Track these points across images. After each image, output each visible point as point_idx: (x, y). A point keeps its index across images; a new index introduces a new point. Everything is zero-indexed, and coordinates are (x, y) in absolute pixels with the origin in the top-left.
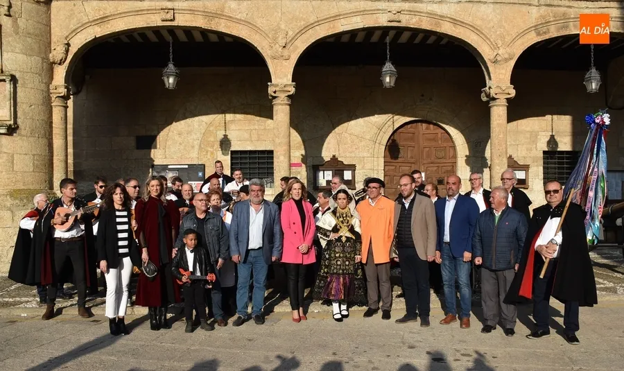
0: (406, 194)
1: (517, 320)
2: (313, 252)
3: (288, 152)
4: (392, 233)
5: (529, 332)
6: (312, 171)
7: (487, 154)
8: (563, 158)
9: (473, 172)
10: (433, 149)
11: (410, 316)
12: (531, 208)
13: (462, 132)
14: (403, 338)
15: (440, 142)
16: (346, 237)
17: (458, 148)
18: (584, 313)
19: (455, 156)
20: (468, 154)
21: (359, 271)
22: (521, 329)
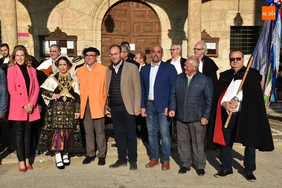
0: (116, 61)
1: (207, 162)
2: (38, 111)
3: (15, 23)
4: (106, 94)
5: (216, 172)
6: (38, 41)
7: (186, 29)
8: (246, 32)
9: (174, 43)
10: (142, 24)
11: (121, 162)
12: (218, 73)
13: (166, 10)
14: (115, 180)
15: (147, 19)
16: (66, 97)
17: (163, 24)
18: (260, 156)
19: (160, 31)
20: (170, 28)
21: (78, 126)
22: (210, 169)
